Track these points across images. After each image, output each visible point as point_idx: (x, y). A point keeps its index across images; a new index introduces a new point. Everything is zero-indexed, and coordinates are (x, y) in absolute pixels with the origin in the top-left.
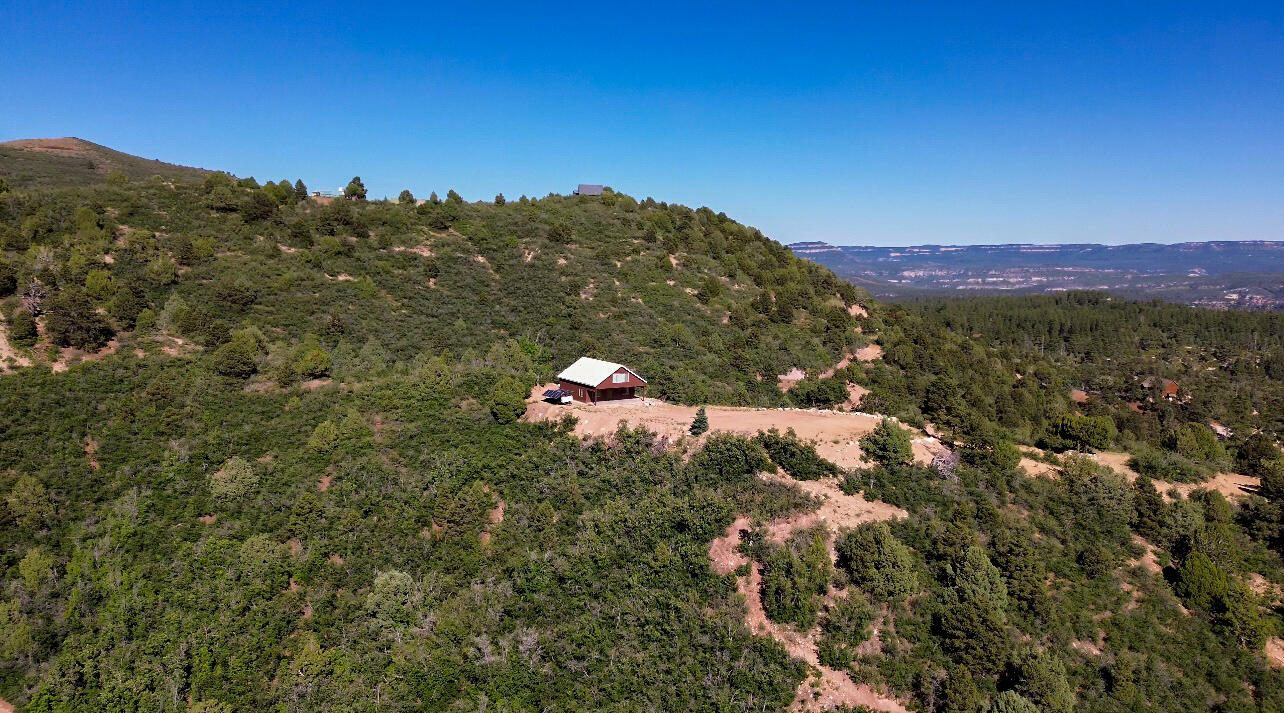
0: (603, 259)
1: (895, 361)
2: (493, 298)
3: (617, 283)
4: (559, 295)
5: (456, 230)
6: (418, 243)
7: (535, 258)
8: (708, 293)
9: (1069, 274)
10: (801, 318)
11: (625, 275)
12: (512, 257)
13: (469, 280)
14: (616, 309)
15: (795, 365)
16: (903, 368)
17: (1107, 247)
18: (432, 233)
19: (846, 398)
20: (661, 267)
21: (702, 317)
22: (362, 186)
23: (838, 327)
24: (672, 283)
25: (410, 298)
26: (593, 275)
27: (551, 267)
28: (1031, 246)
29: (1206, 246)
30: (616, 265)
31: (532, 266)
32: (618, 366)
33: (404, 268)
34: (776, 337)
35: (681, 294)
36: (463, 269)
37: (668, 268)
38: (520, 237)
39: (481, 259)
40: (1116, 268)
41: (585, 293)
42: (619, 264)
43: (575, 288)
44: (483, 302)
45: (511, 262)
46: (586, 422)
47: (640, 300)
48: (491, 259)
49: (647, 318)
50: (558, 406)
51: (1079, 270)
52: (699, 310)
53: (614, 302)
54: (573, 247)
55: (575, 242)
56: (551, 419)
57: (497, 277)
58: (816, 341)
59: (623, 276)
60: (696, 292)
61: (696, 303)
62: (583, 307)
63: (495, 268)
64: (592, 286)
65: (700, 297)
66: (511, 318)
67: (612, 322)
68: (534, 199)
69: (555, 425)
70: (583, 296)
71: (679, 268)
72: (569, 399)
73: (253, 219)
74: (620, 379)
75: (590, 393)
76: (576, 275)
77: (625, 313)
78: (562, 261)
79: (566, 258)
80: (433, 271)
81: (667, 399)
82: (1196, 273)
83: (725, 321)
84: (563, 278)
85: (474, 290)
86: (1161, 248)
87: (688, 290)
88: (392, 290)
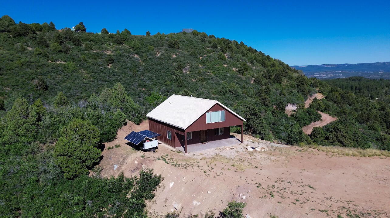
0: (194, 55)
1: (331, 100)
2: (139, 73)
3: (201, 66)
4: (172, 71)
5: (126, 44)
6: (106, 49)
7: (162, 55)
8: (243, 70)
9: (340, 73)
10: (285, 81)
11: (204, 62)
12: (151, 55)
13: (129, 65)
14: (201, 77)
15: (289, 102)
16: (335, 102)
17: (352, 65)
18: (114, 45)
19: (320, 119)
20: (221, 59)
21: (242, 81)
22: (84, 26)
23: (303, 84)
24: (226, 66)
25: (95, 73)
26: (189, 62)
27: (169, 58)
28: (328, 65)
29: (384, 63)
30: (199, 58)
31: (160, 58)
32: (213, 103)
33: (95, 59)
34: (277, 89)
35: (231, 70)
36: (127, 60)
37: (224, 59)
38: (155, 47)
39: (136, 56)
40: (355, 71)
41: (185, 70)
42: (201, 58)
43: (180, 68)
44: (135, 75)
45: (150, 57)
46: (172, 184)
47: (211, 73)
48: (141, 56)
49: (215, 81)
50: (140, 153)
51: (343, 72)
52: (239, 77)
53: (199, 74)
54: (180, 51)
55: (181, 48)
56: (128, 175)
57: (144, 64)
58: (295, 91)
59: (203, 63)
60: (237, 70)
61: (238, 74)
62: (184, 76)
63: (142, 60)
64: (188, 67)
65: (240, 72)
66: (148, 82)
67: (198, 83)
68: (163, 34)
69: (130, 183)
70: (184, 71)
71: (229, 59)
72: (154, 143)
73: (18, 36)
74: (215, 118)
75: (178, 135)
76: (181, 62)
77: (205, 79)
78: (174, 56)
79: (176, 55)
80: (111, 60)
81: (253, 133)
82: (381, 72)
83: (252, 82)
84: (175, 64)
85: (131, 70)
86: (369, 65)
87: (233, 69)
88: (86, 69)
